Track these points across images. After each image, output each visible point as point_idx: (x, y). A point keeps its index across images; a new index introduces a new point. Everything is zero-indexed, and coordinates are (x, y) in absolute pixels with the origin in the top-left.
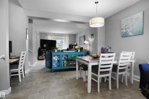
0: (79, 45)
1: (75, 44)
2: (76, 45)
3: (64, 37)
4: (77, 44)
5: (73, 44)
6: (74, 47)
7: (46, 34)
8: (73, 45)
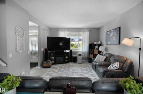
0: (105, 46)
1: (99, 43)
2: (100, 45)
3: (82, 33)
4: (101, 42)
5: (95, 43)
6: (96, 47)
7: (58, 30)
8: (95, 45)
